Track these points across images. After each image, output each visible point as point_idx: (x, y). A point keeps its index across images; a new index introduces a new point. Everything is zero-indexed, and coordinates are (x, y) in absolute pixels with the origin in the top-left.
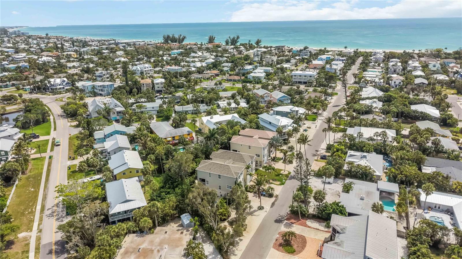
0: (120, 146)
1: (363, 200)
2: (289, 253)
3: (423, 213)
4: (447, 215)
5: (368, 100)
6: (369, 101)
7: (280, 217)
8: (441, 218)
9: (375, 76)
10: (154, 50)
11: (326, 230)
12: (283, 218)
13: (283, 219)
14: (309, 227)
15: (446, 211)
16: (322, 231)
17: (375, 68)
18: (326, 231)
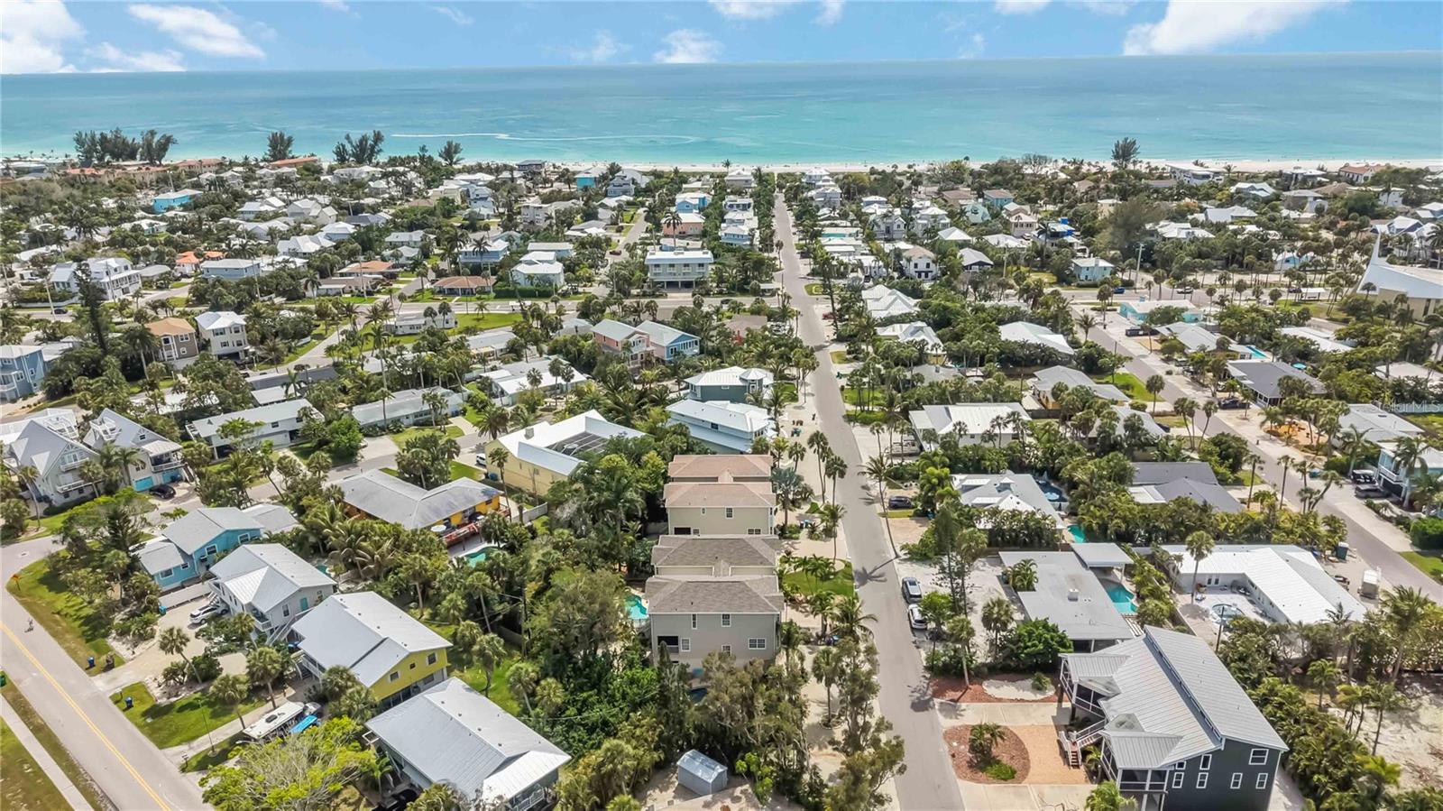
0: (301, 585)
1: (1076, 600)
2: (1005, 780)
3: (1195, 603)
4: (1238, 595)
5: (897, 326)
6: (901, 327)
7: (917, 695)
8: (1235, 605)
9: (852, 249)
10: (72, 195)
11: (1039, 697)
12: (925, 694)
13: (927, 698)
14: (1000, 700)
15: (1232, 587)
16: (1033, 701)
17: (837, 226)
18: (1042, 701)
